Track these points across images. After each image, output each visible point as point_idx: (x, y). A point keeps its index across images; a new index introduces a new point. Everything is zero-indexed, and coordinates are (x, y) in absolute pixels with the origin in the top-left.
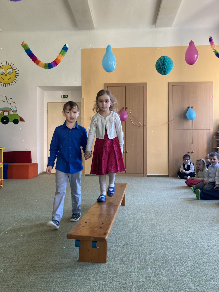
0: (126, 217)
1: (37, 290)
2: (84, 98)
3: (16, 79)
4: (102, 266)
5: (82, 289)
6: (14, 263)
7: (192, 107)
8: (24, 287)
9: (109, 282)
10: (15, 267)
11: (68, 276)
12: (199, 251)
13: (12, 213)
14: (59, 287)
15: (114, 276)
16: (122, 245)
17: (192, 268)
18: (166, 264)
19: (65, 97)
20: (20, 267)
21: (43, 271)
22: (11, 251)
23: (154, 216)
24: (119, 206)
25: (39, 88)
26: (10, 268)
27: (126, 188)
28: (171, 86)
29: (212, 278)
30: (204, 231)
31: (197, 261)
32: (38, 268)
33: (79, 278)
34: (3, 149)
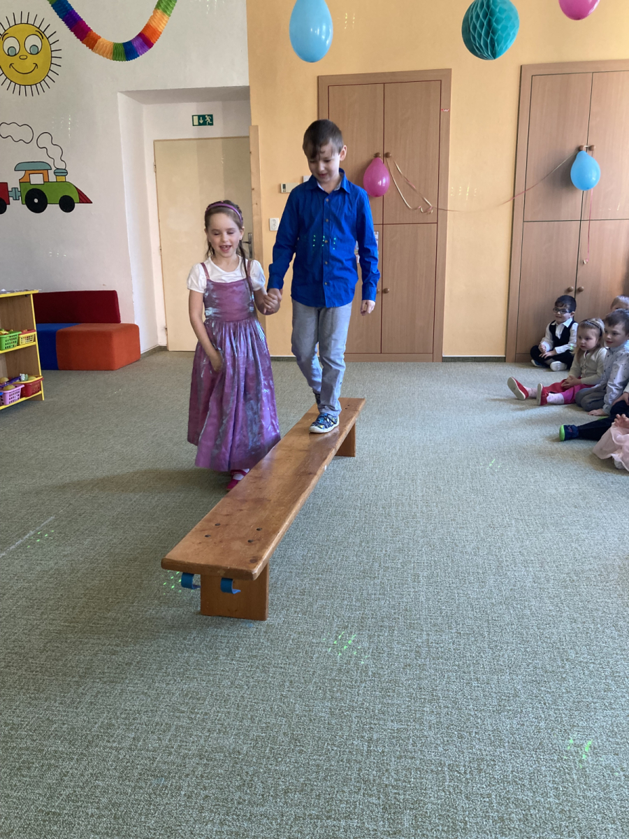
0: (347, 493)
1: (94, 682)
2: (257, 127)
3: (53, 67)
4: (254, 626)
5: (193, 682)
6: (50, 614)
7: (590, 148)
8: (65, 674)
10: (50, 623)
11: (168, 650)
12: (504, 593)
13: (59, 477)
14: (142, 676)
15: (274, 655)
16: (315, 573)
17: (468, 639)
18: (411, 626)
19: (205, 120)
20: (62, 624)
21: (113, 635)
22: (46, 582)
23: (423, 491)
24: (319, 472)
25: (124, 96)
26: (39, 625)
27: (357, 414)
28: (529, 77)
29: (510, 666)
30: (540, 537)
31: (488, 620)
32: (103, 629)
33: (192, 656)
34: (33, 294)
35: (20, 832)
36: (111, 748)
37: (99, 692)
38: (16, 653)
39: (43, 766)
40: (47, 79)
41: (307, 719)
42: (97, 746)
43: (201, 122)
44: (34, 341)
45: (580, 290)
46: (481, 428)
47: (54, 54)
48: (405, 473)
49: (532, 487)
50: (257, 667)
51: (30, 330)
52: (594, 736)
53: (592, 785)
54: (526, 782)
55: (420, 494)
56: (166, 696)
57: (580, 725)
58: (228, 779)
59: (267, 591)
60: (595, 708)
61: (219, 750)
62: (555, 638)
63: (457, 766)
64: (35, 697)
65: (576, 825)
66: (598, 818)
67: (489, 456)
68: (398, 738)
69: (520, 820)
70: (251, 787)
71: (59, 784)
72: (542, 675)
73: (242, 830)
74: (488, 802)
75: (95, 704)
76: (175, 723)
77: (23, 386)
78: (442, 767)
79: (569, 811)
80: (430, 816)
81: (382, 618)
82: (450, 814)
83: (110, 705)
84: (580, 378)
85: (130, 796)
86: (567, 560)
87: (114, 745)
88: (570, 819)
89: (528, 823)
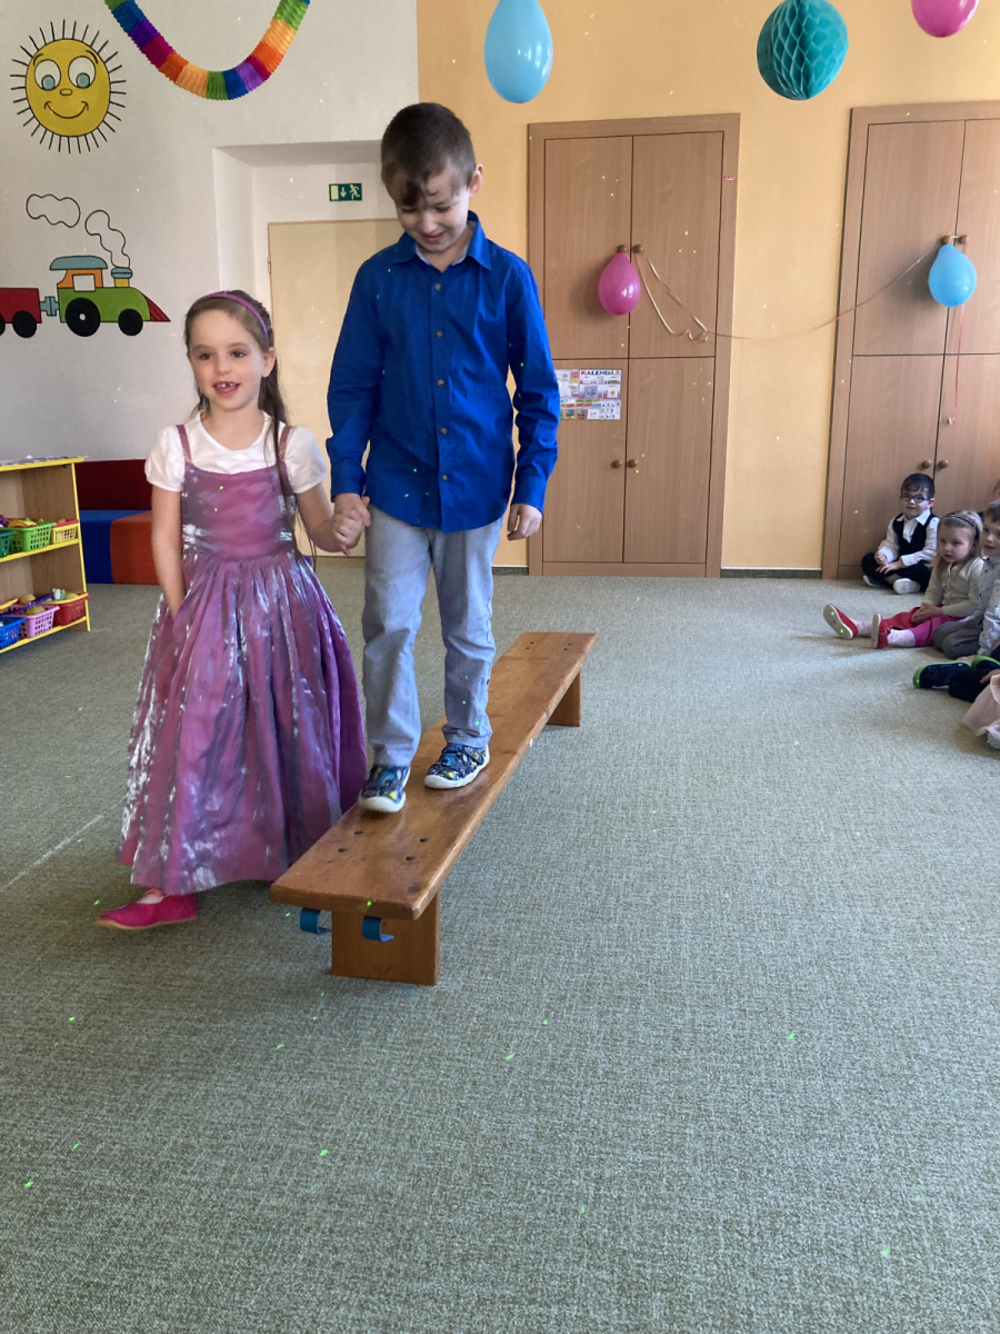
0: (567, 784)
1: (162, 1078)
3: (113, 109)
4: (416, 995)
5: (319, 1081)
6: (95, 969)
7: (960, 240)
8: (116, 1065)
9: (426, 1059)
11: (281, 1029)
12: (815, 947)
14: (239, 1069)
15: (447, 1039)
16: (515, 911)
17: (758, 1021)
18: (666, 998)
19: (349, 193)
21: (194, 1005)
23: (687, 783)
24: (521, 751)
25: (220, 152)
26: (78, 986)
27: (583, 657)
28: (863, 127)
29: (824, 1064)
30: (874, 859)
31: (790, 991)
32: (179, 994)
33: (318, 1039)
34: (76, 464)
35: (43, 1314)
36: (188, 1183)
37: (170, 1094)
38: (41, 1030)
39: (80, 1209)
40: (103, 127)
41: (498, 1143)
42: (165, 1179)
43: (343, 194)
44: (77, 537)
45: (941, 466)
46: (781, 684)
47: (114, 87)
48: (660, 754)
49: (863, 779)
50: (421, 1059)
51: (70, 521)
52: (958, 1180)
53: (953, 1257)
54: (849, 1252)
55: (684, 788)
56: (276, 1103)
57: (936, 1161)
58: (373, 1236)
59: (437, 939)
60: (960, 1135)
61: (358, 1190)
62: (896, 1020)
63: (738, 1223)
64: (69, 1100)
65: (927, 1320)
66: (963, 1310)
67: (794, 728)
68: (644, 1177)
69: (837, 1312)
70: (409, 1250)
71: (106, 1239)
72: (875, 1080)
73: (393, 1319)
74: (787, 1282)
75: (164, 1114)
76: (290, 1145)
77: (58, 608)
78: (714, 1226)
79: (917, 1298)
80: (694, 1303)
81: (621, 984)
82: (726, 1301)
83: (188, 1115)
84: (940, 605)
85: (217, 1260)
86: (918, 896)
87: (194, 1178)
88: (918, 1311)
89: (850, 1317)
